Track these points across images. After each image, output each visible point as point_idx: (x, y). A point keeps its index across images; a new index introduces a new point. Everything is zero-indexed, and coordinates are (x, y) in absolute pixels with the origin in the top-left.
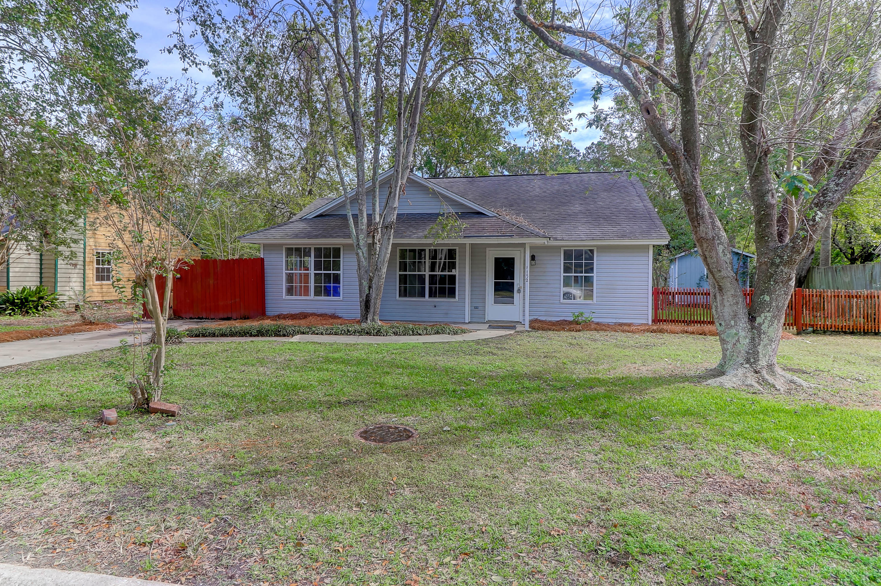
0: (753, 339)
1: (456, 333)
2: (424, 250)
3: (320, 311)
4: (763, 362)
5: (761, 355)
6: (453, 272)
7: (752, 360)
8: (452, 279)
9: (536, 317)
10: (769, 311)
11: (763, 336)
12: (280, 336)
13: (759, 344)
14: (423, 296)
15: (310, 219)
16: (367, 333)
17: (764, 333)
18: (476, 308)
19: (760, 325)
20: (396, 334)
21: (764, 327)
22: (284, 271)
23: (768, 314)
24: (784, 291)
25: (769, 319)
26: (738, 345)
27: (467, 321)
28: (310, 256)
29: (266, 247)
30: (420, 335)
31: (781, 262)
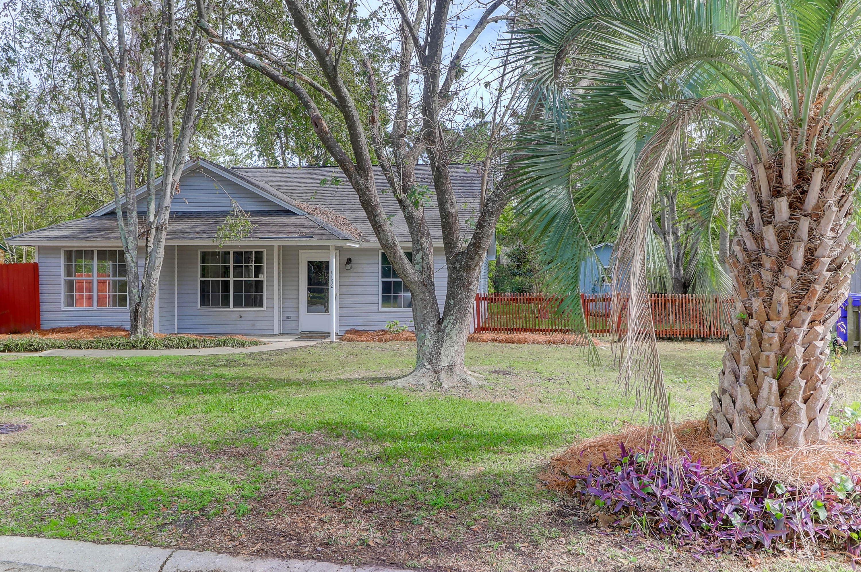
0: (437, 341)
1: (242, 345)
2: (229, 253)
3: (92, 324)
4: (445, 363)
5: (443, 357)
6: (260, 278)
7: (434, 361)
8: (259, 285)
9: (353, 327)
10: (452, 314)
11: (445, 338)
12: (30, 351)
13: (442, 347)
14: (228, 305)
15: (98, 217)
16: (133, 347)
17: (447, 335)
18: (288, 318)
19: (445, 327)
20: (167, 347)
21: (447, 330)
22: (63, 278)
23: (451, 317)
24: (466, 295)
25: (452, 321)
26: (424, 348)
27: (277, 332)
28: (92, 259)
29: (42, 250)
30: (197, 347)
31: (460, 267)
